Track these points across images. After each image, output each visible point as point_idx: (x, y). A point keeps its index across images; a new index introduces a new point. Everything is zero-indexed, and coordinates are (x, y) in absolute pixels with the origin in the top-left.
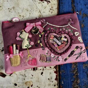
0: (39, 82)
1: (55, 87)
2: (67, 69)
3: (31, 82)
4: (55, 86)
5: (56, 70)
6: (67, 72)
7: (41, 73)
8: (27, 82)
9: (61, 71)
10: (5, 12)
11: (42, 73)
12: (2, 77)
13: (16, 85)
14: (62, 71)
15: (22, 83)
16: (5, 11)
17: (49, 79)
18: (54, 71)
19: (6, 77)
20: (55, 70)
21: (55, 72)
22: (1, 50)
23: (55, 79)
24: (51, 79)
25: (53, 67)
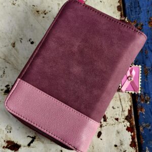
5: (131, 124)
7: (97, 134)
9: (141, 125)
10: (4, 7)
11: (99, 134)
12: (12, 149)
14: (144, 125)
16: (4, 4)
17: (116, 146)
18: (126, 127)
19: (20, 149)
20: (128, 124)
21: (128, 129)
22: (4, 91)
23: (131, 145)
24: (122, 145)
25: (123, 117)
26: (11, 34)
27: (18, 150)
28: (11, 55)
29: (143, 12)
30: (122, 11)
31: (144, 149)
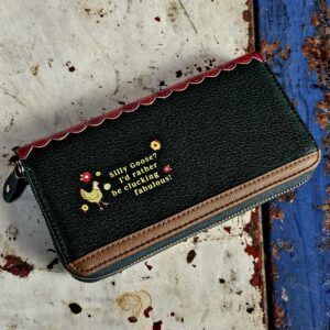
0: (178, 293)
1: (251, 316)
2: (300, 235)
3: (142, 297)
4: (250, 310)
5: (255, 240)
6: (304, 246)
7: (186, 255)
8: (127, 295)
9: (275, 243)
11: (191, 256)
12: (15, 273)
13: (75, 308)
14: (281, 244)
15: (102, 301)
17: (222, 281)
18: (245, 246)
19: (31, 274)
20: (250, 240)
21: (249, 250)
22: (9, 157)
23: (252, 282)
24: (234, 279)
25: (241, 225)
26: (32, 48)
27: (27, 275)
28: (28, 89)
29: (293, 26)
30: (253, 22)
31: (277, 291)
